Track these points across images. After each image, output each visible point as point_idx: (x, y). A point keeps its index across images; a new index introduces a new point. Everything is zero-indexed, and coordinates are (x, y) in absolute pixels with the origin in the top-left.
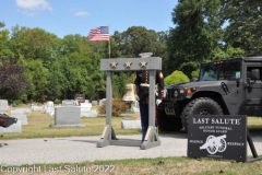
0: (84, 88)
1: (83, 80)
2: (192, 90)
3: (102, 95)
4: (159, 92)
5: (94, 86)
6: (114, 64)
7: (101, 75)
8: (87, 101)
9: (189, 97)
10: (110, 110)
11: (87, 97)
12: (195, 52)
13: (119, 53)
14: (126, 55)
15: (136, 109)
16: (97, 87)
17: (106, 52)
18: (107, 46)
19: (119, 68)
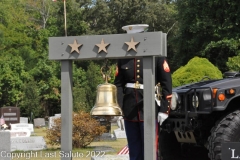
0: (18, 95)
1: (15, 79)
2: (227, 94)
3: (54, 107)
4: (164, 98)
5: (38, 91)
6: (75, 47)
7: (51, 69)
8: (24, 120)
9: (221, 107)
10: (68, 137)
11: (24, 112)
12: (233, 20)
13: (85, 25)
14: (98, 29)
15: (120, 133)
16: (43, 92)
17: (60, 24)
18: (61, 13)
19: (84, 55)
